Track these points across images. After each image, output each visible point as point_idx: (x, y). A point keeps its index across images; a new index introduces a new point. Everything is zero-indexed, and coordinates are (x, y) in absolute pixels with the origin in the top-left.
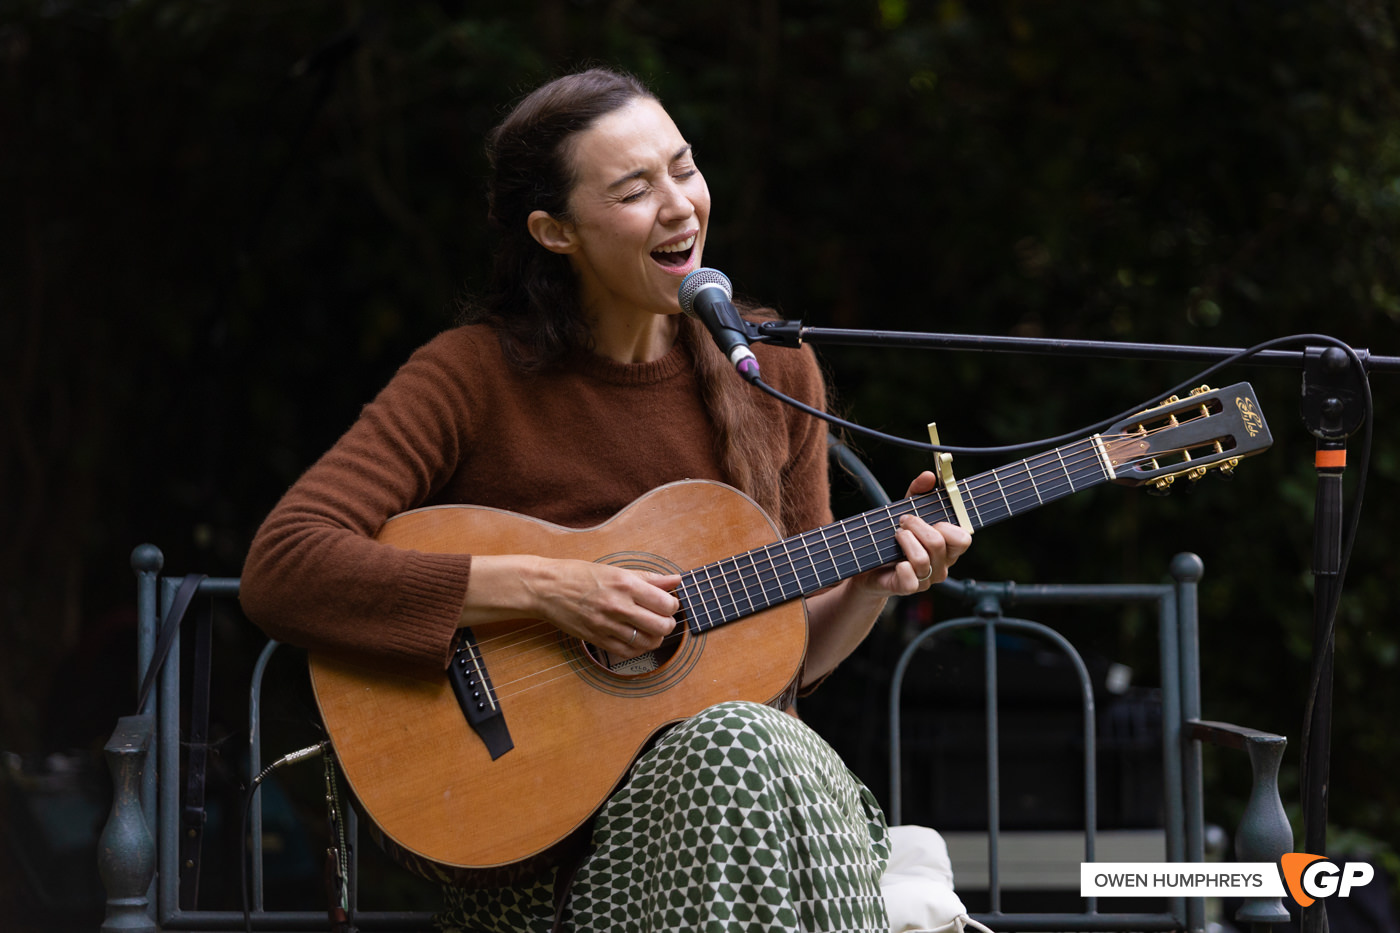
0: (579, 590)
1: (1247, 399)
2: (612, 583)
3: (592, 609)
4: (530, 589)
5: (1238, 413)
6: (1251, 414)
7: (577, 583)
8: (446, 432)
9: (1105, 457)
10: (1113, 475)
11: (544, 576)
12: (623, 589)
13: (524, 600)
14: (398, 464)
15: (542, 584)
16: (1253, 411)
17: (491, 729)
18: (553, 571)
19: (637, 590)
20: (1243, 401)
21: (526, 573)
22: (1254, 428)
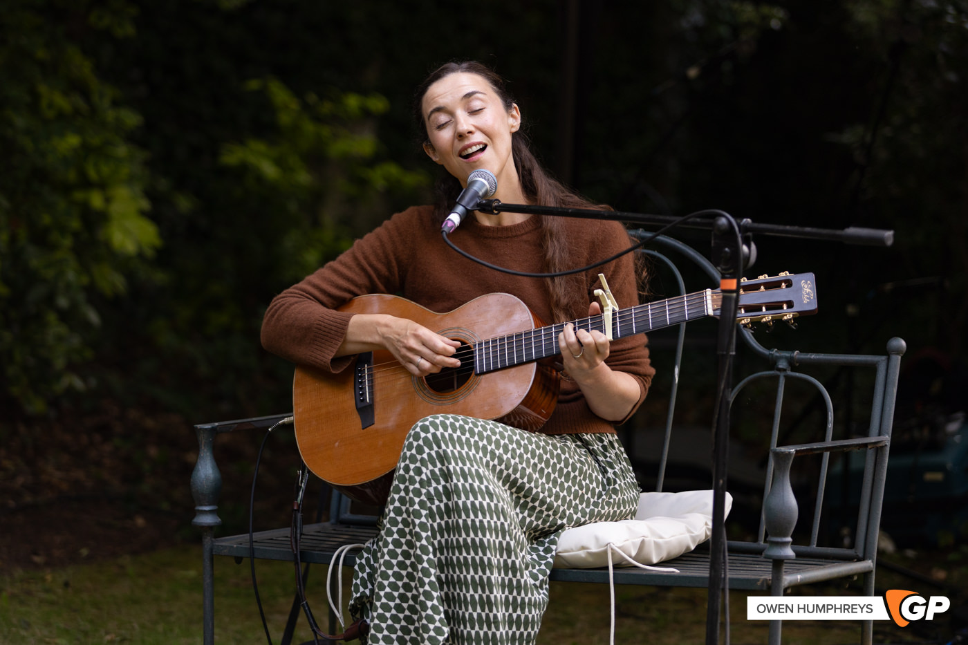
0: (399, 335)
1: (809, 282)
2: (413, 332)
3: (401, 345)
4: (380, 333)
5: (801, 289)
6: (808, 290)
7: (399, 331)
8: (387, 257)
9: (709, 302)
10: (711, 312)
11: (387, 326)
12: (417, 337)
13: (376, 339)
14: (357, 270)
15: (384, 330)
16: (810, 289)
17: (366, 411)
18: (392, 324)
19: (423, 336)
20: (806, 283)
21: (379, 324)
22: (807, 298)
